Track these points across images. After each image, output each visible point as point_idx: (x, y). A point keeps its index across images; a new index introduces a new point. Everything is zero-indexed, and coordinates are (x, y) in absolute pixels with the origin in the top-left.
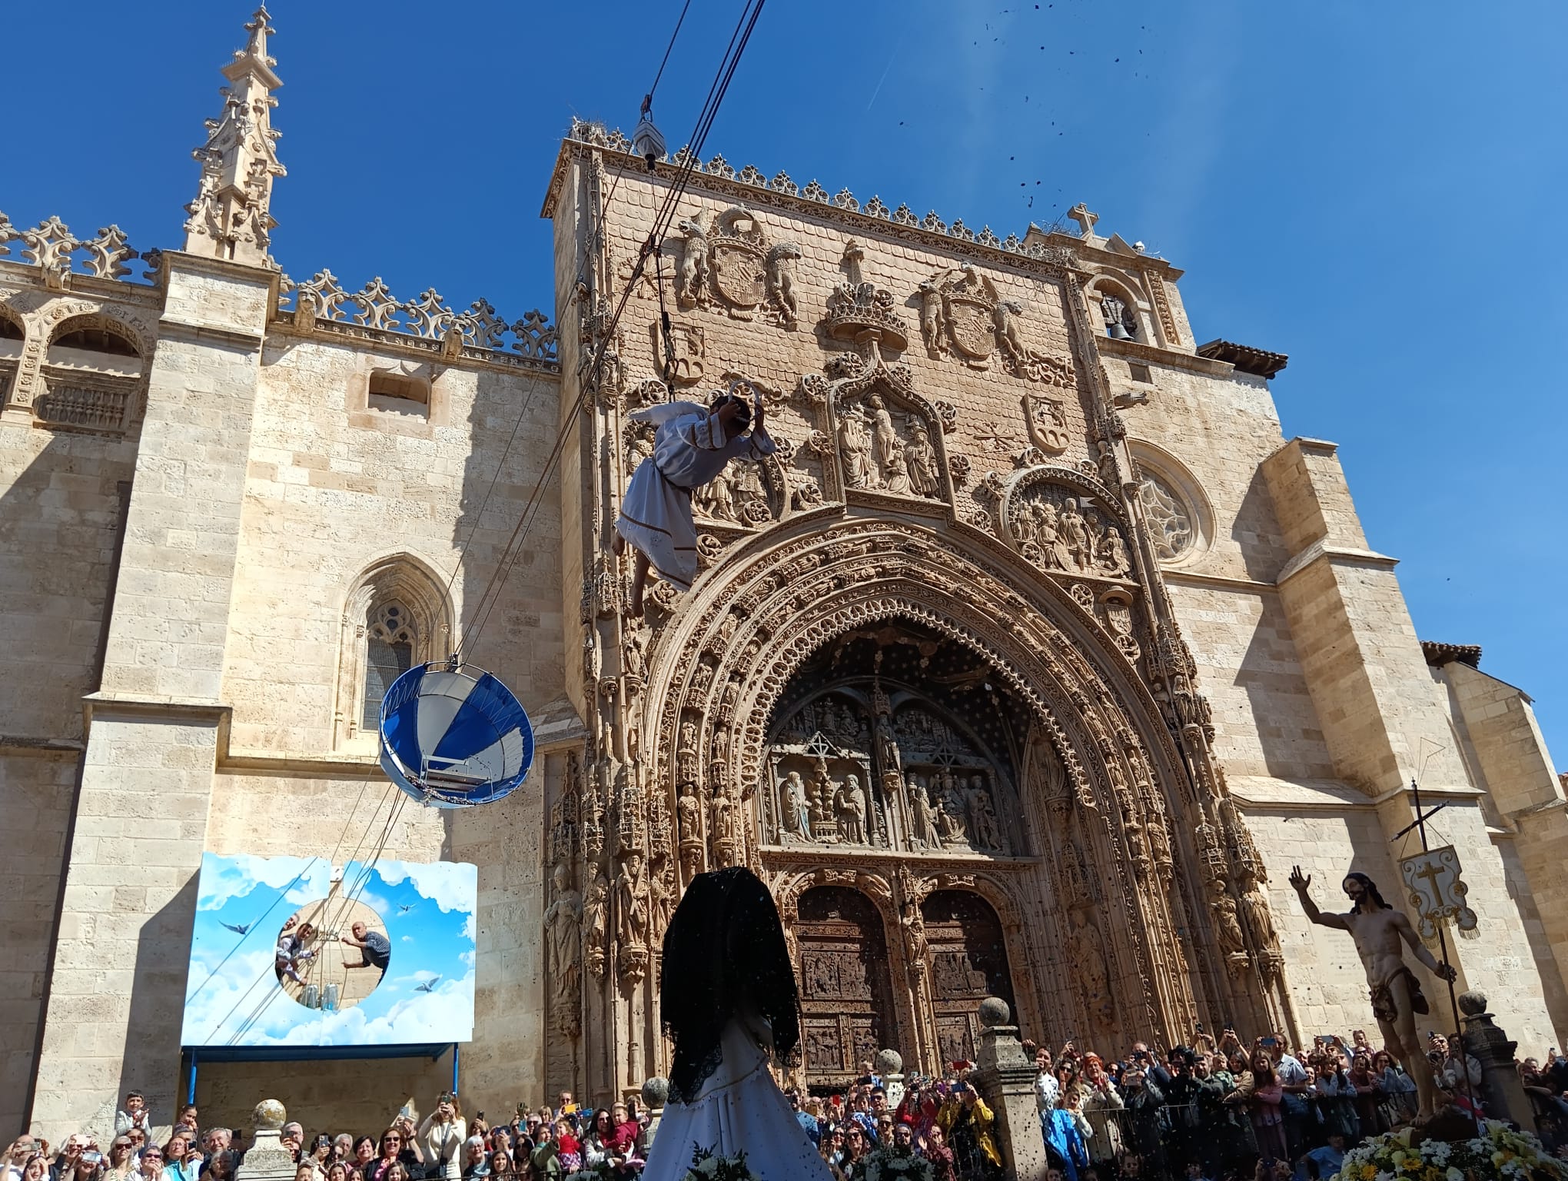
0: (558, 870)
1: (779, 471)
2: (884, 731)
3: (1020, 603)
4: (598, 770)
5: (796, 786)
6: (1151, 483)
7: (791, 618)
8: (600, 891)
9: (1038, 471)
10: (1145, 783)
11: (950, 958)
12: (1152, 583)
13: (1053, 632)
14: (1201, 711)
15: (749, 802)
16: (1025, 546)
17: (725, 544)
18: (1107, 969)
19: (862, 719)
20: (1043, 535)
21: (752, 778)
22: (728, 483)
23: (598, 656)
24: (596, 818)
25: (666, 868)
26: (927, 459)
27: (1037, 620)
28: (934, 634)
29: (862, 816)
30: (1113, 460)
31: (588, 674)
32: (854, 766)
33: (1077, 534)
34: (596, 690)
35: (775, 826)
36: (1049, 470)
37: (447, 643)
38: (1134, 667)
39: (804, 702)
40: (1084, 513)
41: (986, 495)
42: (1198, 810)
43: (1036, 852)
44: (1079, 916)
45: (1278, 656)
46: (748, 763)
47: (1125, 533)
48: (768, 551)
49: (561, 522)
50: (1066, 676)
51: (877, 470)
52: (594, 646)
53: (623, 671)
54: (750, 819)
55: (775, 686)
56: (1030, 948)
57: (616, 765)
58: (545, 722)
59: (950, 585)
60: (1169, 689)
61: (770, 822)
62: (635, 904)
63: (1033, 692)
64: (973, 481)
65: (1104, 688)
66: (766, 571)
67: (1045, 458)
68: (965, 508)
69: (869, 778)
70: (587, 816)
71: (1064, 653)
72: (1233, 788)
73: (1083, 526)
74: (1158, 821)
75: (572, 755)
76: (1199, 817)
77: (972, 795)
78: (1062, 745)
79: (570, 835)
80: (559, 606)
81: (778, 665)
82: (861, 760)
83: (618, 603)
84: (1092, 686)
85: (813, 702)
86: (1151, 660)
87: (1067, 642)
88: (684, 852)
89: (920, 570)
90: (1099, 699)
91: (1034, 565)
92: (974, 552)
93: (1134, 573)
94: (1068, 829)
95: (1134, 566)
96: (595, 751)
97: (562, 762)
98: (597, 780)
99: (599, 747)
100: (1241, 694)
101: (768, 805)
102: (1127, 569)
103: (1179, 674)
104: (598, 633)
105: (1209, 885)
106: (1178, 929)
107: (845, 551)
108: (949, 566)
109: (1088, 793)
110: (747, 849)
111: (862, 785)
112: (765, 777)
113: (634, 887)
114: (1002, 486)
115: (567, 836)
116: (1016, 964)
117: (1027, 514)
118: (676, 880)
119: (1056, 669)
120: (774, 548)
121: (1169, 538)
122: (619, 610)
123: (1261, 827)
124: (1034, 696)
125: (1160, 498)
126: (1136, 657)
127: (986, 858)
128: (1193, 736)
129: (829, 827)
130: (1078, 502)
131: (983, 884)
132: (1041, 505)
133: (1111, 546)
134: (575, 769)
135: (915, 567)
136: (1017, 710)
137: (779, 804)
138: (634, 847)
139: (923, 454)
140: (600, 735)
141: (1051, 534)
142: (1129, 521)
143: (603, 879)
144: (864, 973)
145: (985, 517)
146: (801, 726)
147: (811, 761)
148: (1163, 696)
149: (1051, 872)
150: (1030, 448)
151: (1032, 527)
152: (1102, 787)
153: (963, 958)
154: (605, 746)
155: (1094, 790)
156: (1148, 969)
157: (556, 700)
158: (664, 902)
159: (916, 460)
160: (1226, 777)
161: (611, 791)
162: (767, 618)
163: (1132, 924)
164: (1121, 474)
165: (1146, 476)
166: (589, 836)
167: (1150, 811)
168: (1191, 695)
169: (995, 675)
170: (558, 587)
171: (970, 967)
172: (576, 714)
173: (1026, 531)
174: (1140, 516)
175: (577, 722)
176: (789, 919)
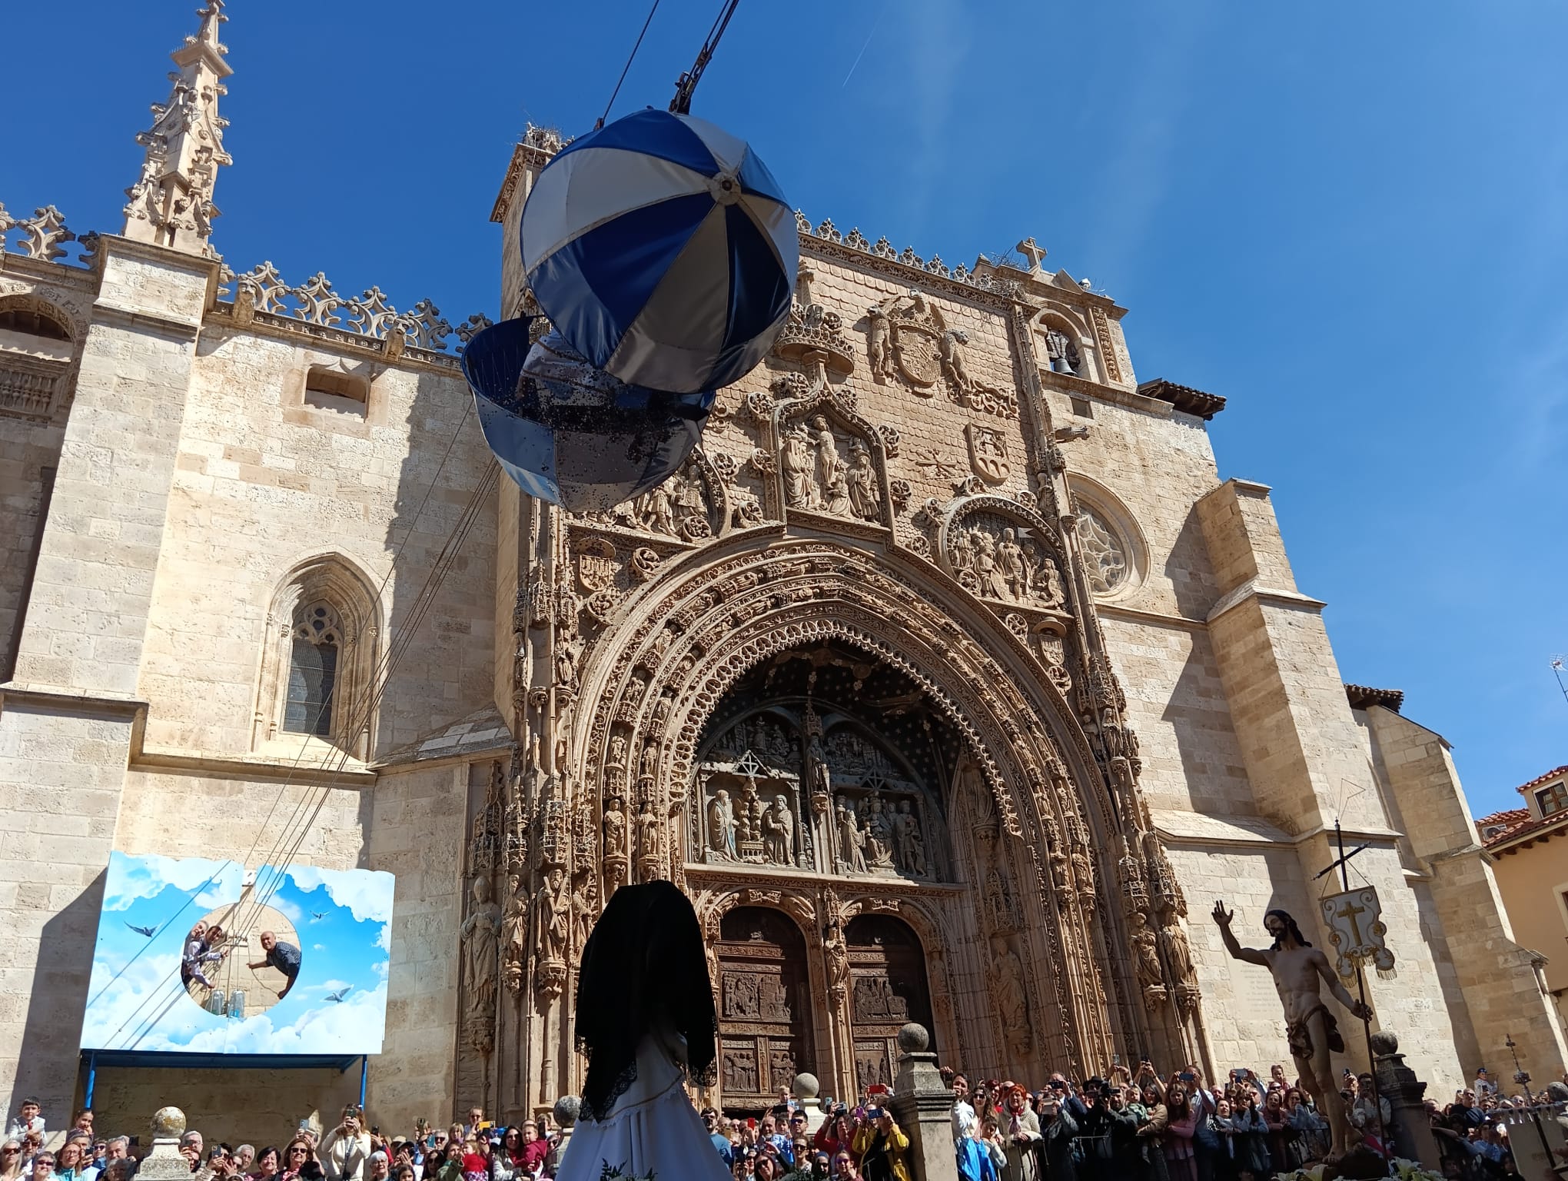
0: (478, 882)
1: (720, 487)
2: (815, 752)
3: (955, 630)
4: (524, 782)
5: (724, 804)
6: (1088, 517)
7: (726, 636)
8: (520, 904)
9: (978, 500)
10: (1071, 814)
11: (871, 982)
12: (1085, 616)
13: (987, 660)
14: (1128, 744)
15: (676, 819)
16: (962, 574)
17: (663, 558)
18: (1026, 997)
19: (793, 740)
20: (981, 563)
21: (680, 795)
22: (669, 497)
23: (529, 665)
24: (520, 831)
25: (589, 883)
26: (868, 483)
27: (971, 647)
28: (869, 658)
29: (789, 837)
30: (1052, 492)
31: (518, 684)
32: (783, 786)
33: (1014, 564)
34: (526, 699)
35: (702, 845)
36: (989, 499)
37: (375, 647)
38: (1065, 698)
39: (735, 721)
40: (1022, 543)
41: (926, 522)
42: (1122, 842)
43: (962, 880)
44: (1001, 945)
45: (1205, 693)
46: (676, 780)
47: (1060, 565)
48: (706, 567)
49: (497, 528)
50: (998, 704)
51: (819, 491)
52: (526, 655)
53: (554, 681)
54: (676, 836)
55: (707, 703)
56: (951, 975)
57: (542, 777)
58: (472, 730)
59: (886, 609)
60: (1098, 721)
61: (697, 841)
62: (555, 919)
63: (964, 719)
64: (913, 506)
65: (1035, 718)
66: (704, 587)
67: (985, 487)
68: (904, 533)
69: (798, 799)
70: (510, 828)
71: (997, 681)
72: (1156, 823)
73: (1020, 556)
74: (1082, 852)
75: (498, 765)
76: (1122, 849)
77: (900, 820)
78: (991, 773)
79: (492, 846)
80: (491, 614)
81: (711, 682)
82: (791, 780)
83: (552, 613)
84: (1023, 715)
85: (745, 721)
86: (1081, 692)
87: (1000, 671)
88: (607, 867)
89: (858, 592)
90: (1029, 728)
91: (970, 593)
92: (911, 577)
93: (1068, 605)
94: (994, 857)
95: (1068, 598)
96: (522, 762)
97: (487, 772)
98: (522, 792)
99: (526, 758)
100: (1169, 728)
101: (695, 822)
102: (1062, 601)
103: (1108, 706)
104: (530, 642)
105: (1130, 917)
106: (1098, 960)
107: (783, 570)
108: (886, 590)
109: (1014, 821)
110: (672, 868)
111: (791, 806)
112: (693, 794)
113: (556, 902)
114: (941, 513)
115: (489, 847)
116: (936, 992)
117: (965, 542)
118: (598, 896)
119: (988, 697)
120: (712, 564)
121: (1104, 572)
122: (552, 620)
123: (1183, 861)
124: (965, 723)
125: (1096, 532)
126: (1067, 688)
127: (910, 883)
128: (1120, 769)
129: (756, 847)
130: (1016, 532)
131: (907, 909)
132: (979, 534)
133: (1047, 578)
134: (500, 781)
135: (852, 590)
136: (948, 736)
137: (706, 822)
138: (557, 861)
139: (865, 478)
140: (528, 746)
141: (989, 563)
142: (1065, 553)
143: (523, 892)
144: (784, 995)
145: (924, 544)
146: (731, 744)
147: (740, 779)
148: (1092, 728)
149: (975, 900)
150: (971, 476)
151: (970, 555)
152: (1029, 816)
153: (884, 983)
154: (532, 757)
155: (1020, 818)
156: (1066, 998)
157: (485, 708)
158: (585, 917)
159: (858, 483)
160: (1151, 811)
161: (536, 803)
162: (702, 634)
163: (1053, 954)
164: (1059, 507)
165: (1084, 510)
166: (511, 848)
167: (1075, 842)
168: (1119, 728)
169: (928, 699)
170: (491, 594)
171: (891, 993)
172: (504, 724)
173: (964, 559)
174: (1076, 549)
175: (504, 732)
176: (712, 938)
